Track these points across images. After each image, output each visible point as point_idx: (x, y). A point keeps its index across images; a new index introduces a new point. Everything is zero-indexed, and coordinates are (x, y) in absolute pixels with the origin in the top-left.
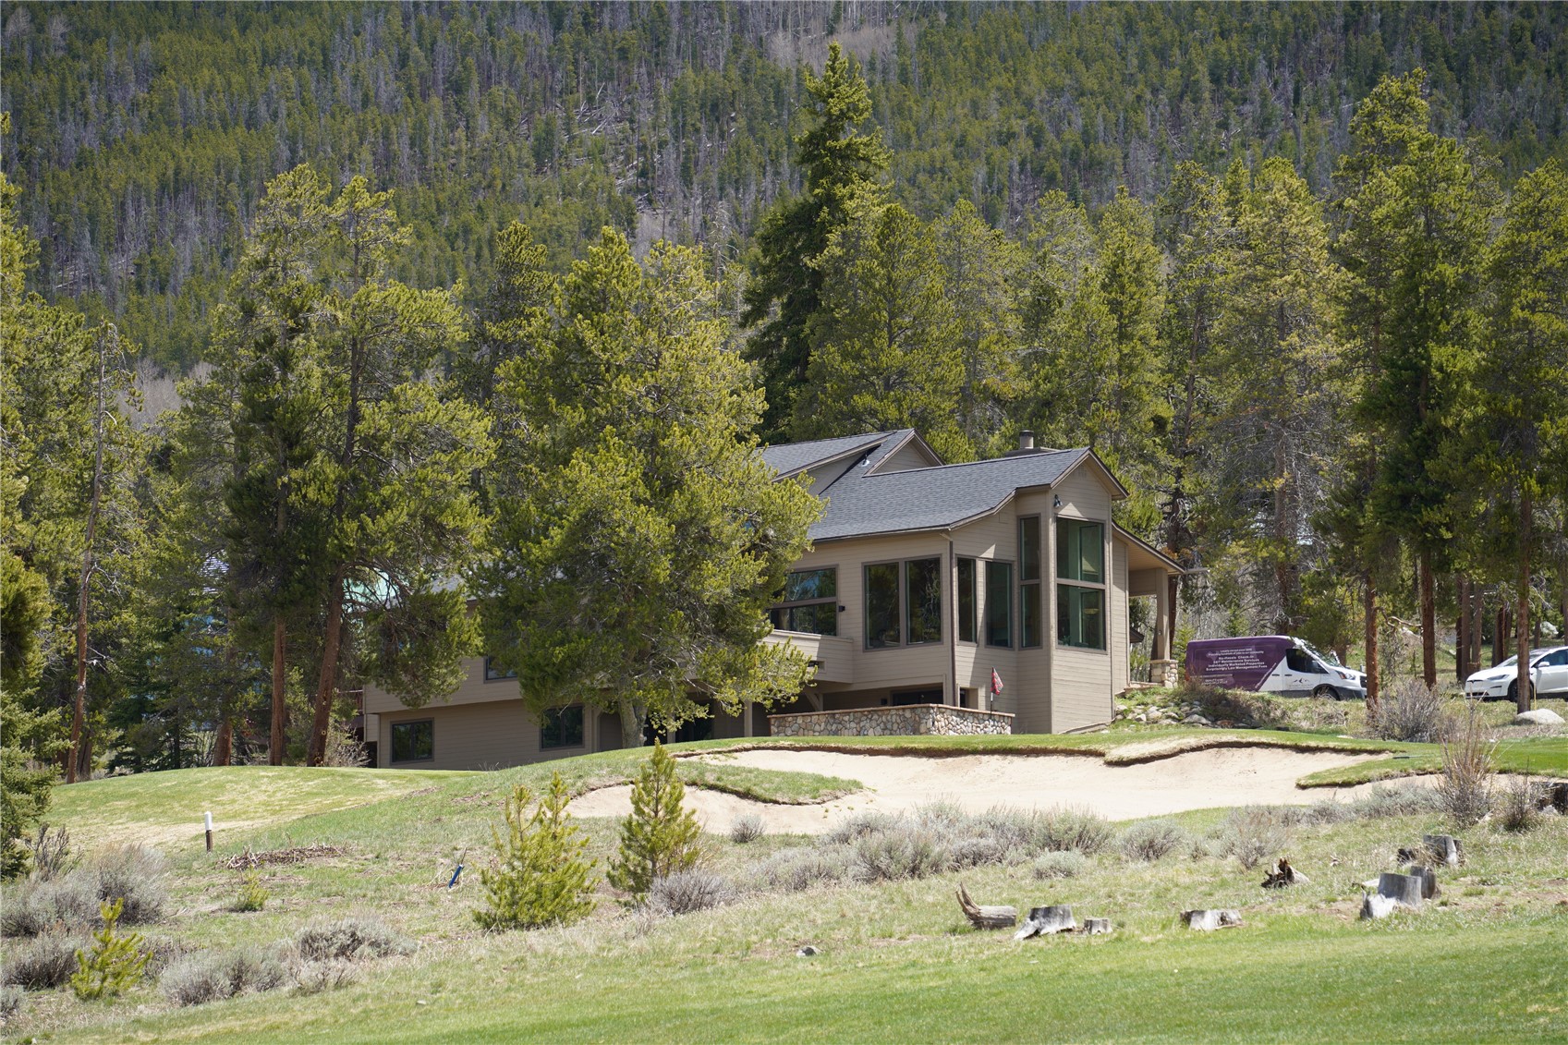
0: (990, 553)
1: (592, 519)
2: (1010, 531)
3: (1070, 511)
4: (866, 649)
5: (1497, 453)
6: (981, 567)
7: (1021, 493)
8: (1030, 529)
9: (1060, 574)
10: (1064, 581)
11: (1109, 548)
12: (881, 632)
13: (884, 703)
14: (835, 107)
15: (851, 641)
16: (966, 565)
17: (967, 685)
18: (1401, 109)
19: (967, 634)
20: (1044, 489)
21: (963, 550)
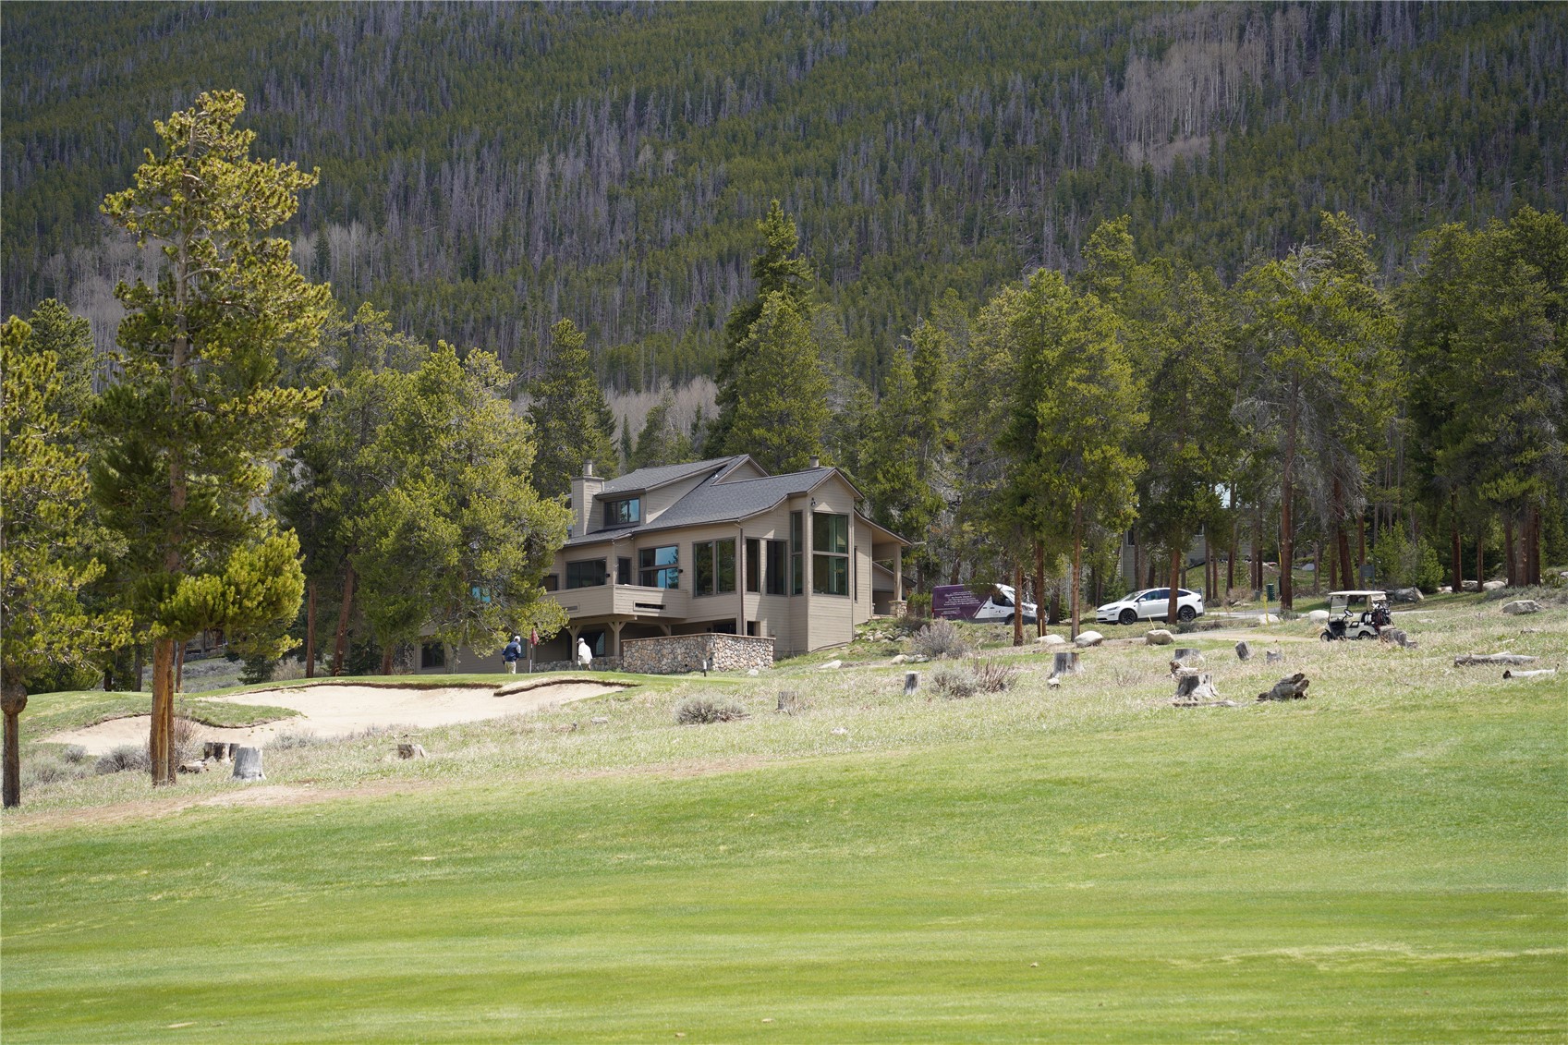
0: (770, 536)
1: (410, 527)
2: (785, 520)
3: (823, 508)
4: (694, 596)
5: (1058, 472)
6: (763, 545)
7: (792, 497)
8: (797, 518)
9: (815, 547)
10: (818, 553)
11: (851, 530)
12: (703, 586)
13: (709, 630)
14: (773, 241)
15: (686, 592)
16: (753, 545)
17: (753, 619)
18: (1115, 242)
19: (753, 586)
20: (803, 495)
21: (751, 533)
